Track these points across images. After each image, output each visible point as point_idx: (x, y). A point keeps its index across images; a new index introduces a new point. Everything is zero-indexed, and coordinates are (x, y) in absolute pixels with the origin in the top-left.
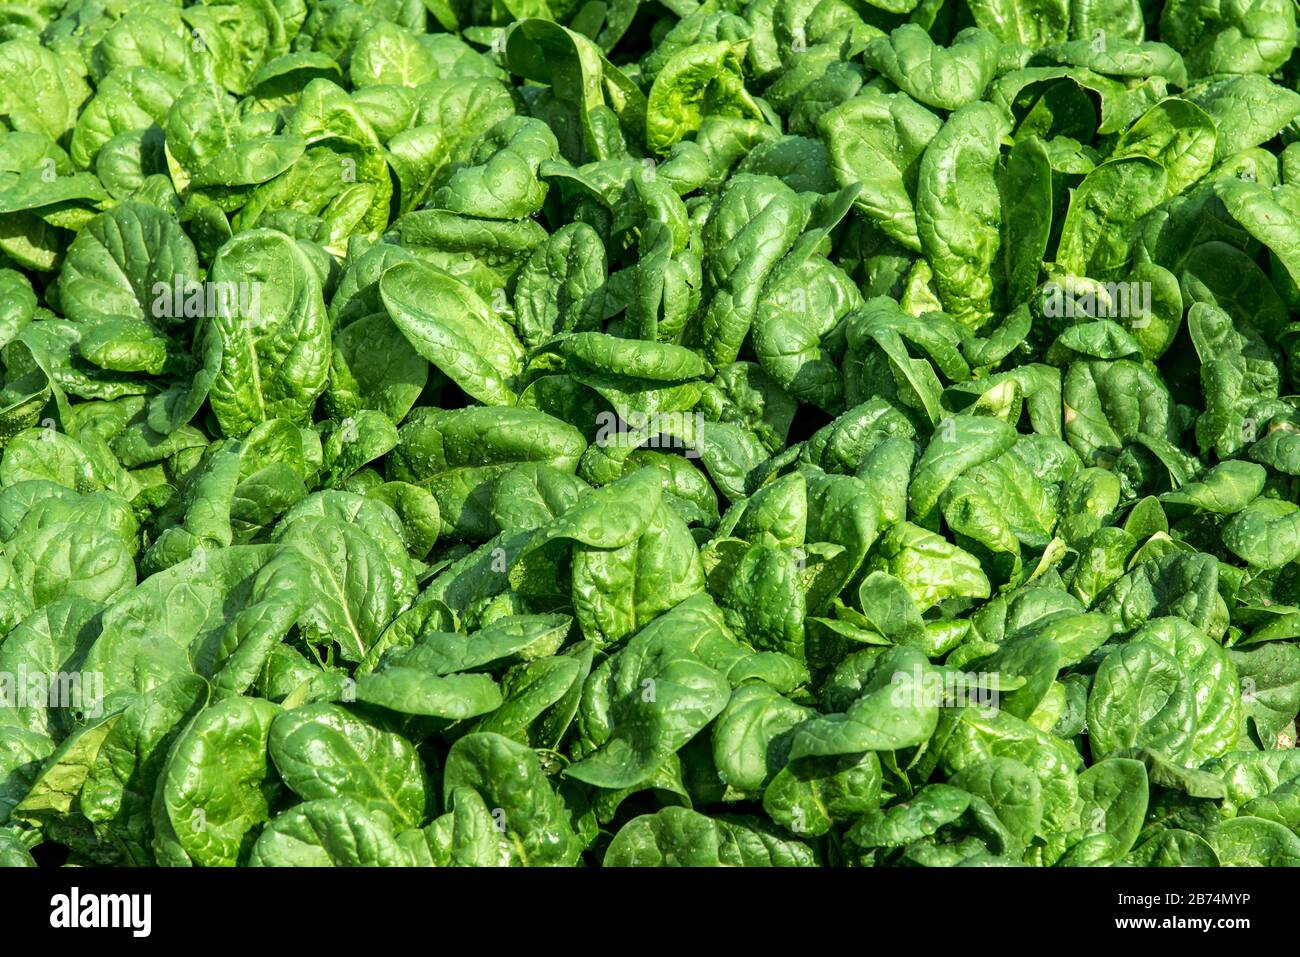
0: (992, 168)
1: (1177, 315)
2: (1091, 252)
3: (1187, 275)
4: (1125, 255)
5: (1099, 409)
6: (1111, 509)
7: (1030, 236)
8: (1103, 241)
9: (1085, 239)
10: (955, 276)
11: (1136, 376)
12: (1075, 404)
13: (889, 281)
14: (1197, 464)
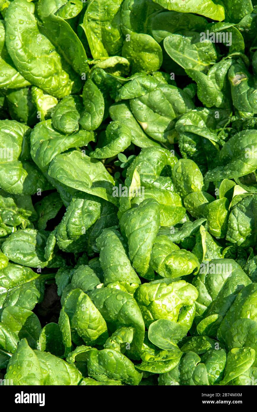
0: (38, 30)
1: (159, 50)
2: (101, 36)
3: (154, 32)
4: (119, 34)
5: (153, 113)
6: (203, 183)
7: (71, 47)
8: (103, 31)
9: (95, 33)
10: (52, 85)
11: (161, 92)
12: (143, 119)
13: (24, 101)
14: (207, 111)
